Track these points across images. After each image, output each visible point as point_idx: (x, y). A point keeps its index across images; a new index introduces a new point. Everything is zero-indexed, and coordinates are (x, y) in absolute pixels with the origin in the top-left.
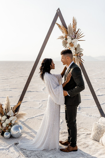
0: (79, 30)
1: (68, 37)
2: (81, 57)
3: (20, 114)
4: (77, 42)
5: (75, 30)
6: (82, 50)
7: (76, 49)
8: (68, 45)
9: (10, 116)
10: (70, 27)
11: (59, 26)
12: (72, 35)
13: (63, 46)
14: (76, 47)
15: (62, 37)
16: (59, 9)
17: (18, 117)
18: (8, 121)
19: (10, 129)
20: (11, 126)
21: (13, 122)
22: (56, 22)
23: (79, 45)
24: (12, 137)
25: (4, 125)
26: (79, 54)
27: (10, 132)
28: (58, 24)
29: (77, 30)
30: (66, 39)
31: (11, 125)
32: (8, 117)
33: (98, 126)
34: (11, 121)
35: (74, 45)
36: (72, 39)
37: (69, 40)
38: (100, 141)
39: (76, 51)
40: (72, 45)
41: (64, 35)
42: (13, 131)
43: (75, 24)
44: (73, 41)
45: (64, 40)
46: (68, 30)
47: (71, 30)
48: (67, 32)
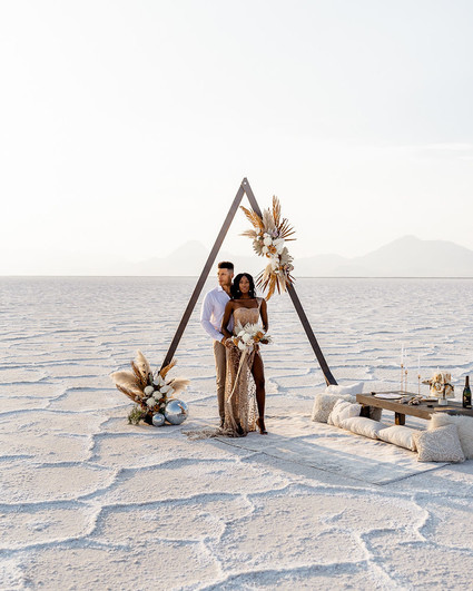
0: (286, 221)
1: (265, 235)
2: (291, 273)
4: (281, 245)
5: (276, 221)
6: (292, 260)
7: (280, 257)
8: (265, 250)
9: (161, 385)
10: (267, 215)
11: (247, 212)
12: (272, 230)
13: (256, 251)
14: (280, 253)
15: (254, 234)
16: (245, 180)
17: (176, 386)
18: (157, 395)
19: (164, 409)
20: (166, 404)
22: (240, 205)
23: (285, 250)
24: (168, 423)
25: (150, 402)
26: (285, 267)
27: (164, 414)
28: (243, 209)
29: (281, 222)
30: (262, 238)
31: (163, 400)
32: (157, 388)
33: (323, 398)
34: (164, 395)
35: (278, 250)
36: (273, 239)
37: (268, 241)
38: (329, 421)
39: (280, 260)
40: (272, 249)
41: (258, 230)
42: (169, 410)
43: (277, 210)
44: (275, 242)
45: (258, 239)
46: (264, 221)
47: (269, 221)
48: (262, 225)
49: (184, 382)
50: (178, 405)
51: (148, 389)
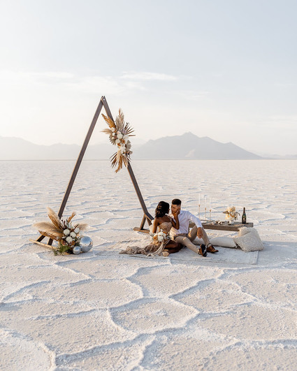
0: (128, 125)
1: (118, 132)
4: (127, 138)
8: (118, 141)
11: (105, 117)
12: (121, 130)
14: (126, 143)
15: (110, 132)
16: (104, 97)
17: (81, 227)
18: (73, 235)
19: (79, 243)
20: (79, 240)
22: (101, 113)
23: (129, 142)
24: (83, 252)
26: (128, 152)
27: (79, 246)
28: (103, 115)
29: (125, 124)
30: (116, 134)
37: (120, 136)
39: (126, 148)
40: (123, 141)
42: (82, 243)
43: (122, 117)
44: (124, 136)
47: (119, 124)
48: (115, 127)
49: (85, 225)
50: (87, 239)
51: (67, 232)
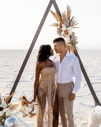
0: (73, 18)
1: (63, 25)
2: (76, 45)
3: (13, 106)
4: (71, 30)
5: (69, 18)
6: (77, 38)
7: (70, 37)
8: (63, 33)
9: (3, 108)
10: (64, 15)
11: (53, 14)
12: (66, 23)
13: (58, 34)
14: (71, 35)
15: (57, 25)
17: (12, 108)
18: (1, 114)
19: (4, 122)
20: (5, 119)
21: (7, 114)
22: (50, 10)
23: (73, 33)
26: (73, 42)
27: (4, 125)
28: (52, 12)
29: (71, 18)
30: (61, 27)
32: (1, 109)
33: (94, 115)
34: (5, 113)
35: (69, 33)
36: (67, 27)
37: (64, 28)
39: (71, 38)
40: (66, 32)
41: (59, 23)
43: (69, 12)
44: (68, 29)
45: (59, 27)
46: (62, 18)
47: (65, 18)
48: (61, 20)
